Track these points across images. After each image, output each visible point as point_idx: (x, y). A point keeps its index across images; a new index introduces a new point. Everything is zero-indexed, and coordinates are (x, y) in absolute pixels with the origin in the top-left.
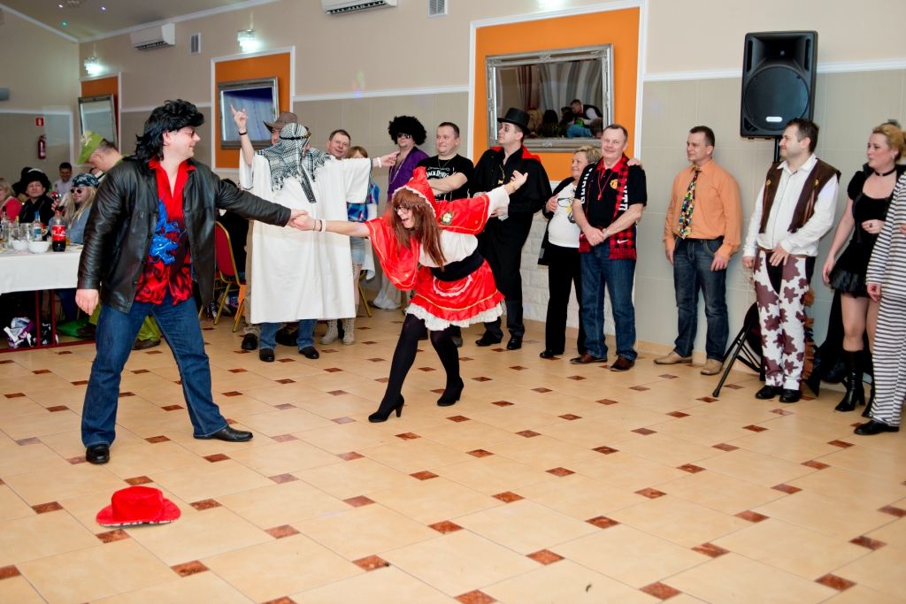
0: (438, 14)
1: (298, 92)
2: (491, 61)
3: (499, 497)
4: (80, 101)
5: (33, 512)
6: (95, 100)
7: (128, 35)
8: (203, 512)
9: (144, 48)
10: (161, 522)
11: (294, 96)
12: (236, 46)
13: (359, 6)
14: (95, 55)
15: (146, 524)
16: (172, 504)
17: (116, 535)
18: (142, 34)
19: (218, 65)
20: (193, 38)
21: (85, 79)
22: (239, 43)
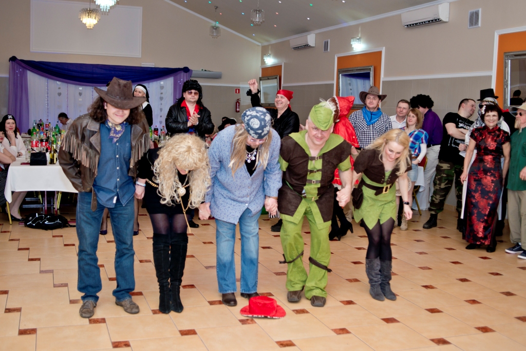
0: (474, 26)
1: (385, 75)
2: (507, 56)
3: (479, 329)
4: (261, 79)
5: (208, 304)
6: (268, 79)
7: (288, 41)
8: (299, 315)
9: (297, 48)
10: (274, 317)
11: (383, 78)
12: (350, 47)
13: (425, 22)
14: (270, 53)
15: (266, 317)
16: (282, 309)
17: (249, 321)
18: (296, 40)
19: (339, 58)
20: (325, 42)
21: (264, 67)
22: (352, 45)
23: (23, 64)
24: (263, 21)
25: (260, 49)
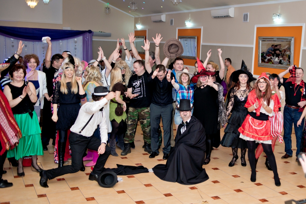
25: (133, 19)
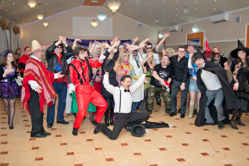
0: (238, 22)
7: (168, 28)
9: (171, 32)
12: (192, 31)
13: (220, 21)
14: (161, 33)
18: (171, 28)
19: (187, 35)
20: (182, 29)
21: (158, 38)
22: (192, 30)
23: (70, 41)
24: (159, 22)
25: (157, 32)
